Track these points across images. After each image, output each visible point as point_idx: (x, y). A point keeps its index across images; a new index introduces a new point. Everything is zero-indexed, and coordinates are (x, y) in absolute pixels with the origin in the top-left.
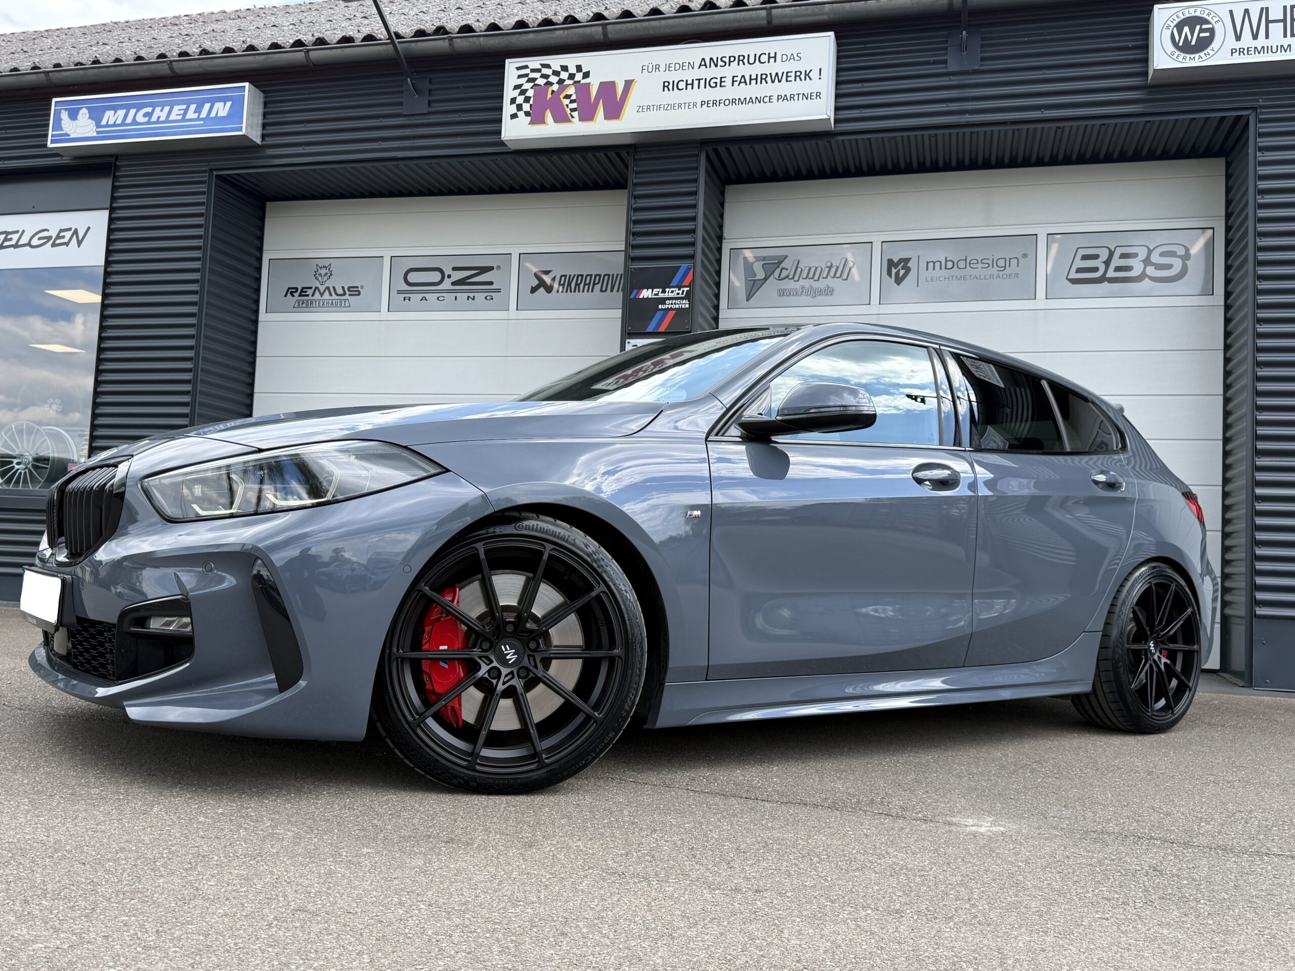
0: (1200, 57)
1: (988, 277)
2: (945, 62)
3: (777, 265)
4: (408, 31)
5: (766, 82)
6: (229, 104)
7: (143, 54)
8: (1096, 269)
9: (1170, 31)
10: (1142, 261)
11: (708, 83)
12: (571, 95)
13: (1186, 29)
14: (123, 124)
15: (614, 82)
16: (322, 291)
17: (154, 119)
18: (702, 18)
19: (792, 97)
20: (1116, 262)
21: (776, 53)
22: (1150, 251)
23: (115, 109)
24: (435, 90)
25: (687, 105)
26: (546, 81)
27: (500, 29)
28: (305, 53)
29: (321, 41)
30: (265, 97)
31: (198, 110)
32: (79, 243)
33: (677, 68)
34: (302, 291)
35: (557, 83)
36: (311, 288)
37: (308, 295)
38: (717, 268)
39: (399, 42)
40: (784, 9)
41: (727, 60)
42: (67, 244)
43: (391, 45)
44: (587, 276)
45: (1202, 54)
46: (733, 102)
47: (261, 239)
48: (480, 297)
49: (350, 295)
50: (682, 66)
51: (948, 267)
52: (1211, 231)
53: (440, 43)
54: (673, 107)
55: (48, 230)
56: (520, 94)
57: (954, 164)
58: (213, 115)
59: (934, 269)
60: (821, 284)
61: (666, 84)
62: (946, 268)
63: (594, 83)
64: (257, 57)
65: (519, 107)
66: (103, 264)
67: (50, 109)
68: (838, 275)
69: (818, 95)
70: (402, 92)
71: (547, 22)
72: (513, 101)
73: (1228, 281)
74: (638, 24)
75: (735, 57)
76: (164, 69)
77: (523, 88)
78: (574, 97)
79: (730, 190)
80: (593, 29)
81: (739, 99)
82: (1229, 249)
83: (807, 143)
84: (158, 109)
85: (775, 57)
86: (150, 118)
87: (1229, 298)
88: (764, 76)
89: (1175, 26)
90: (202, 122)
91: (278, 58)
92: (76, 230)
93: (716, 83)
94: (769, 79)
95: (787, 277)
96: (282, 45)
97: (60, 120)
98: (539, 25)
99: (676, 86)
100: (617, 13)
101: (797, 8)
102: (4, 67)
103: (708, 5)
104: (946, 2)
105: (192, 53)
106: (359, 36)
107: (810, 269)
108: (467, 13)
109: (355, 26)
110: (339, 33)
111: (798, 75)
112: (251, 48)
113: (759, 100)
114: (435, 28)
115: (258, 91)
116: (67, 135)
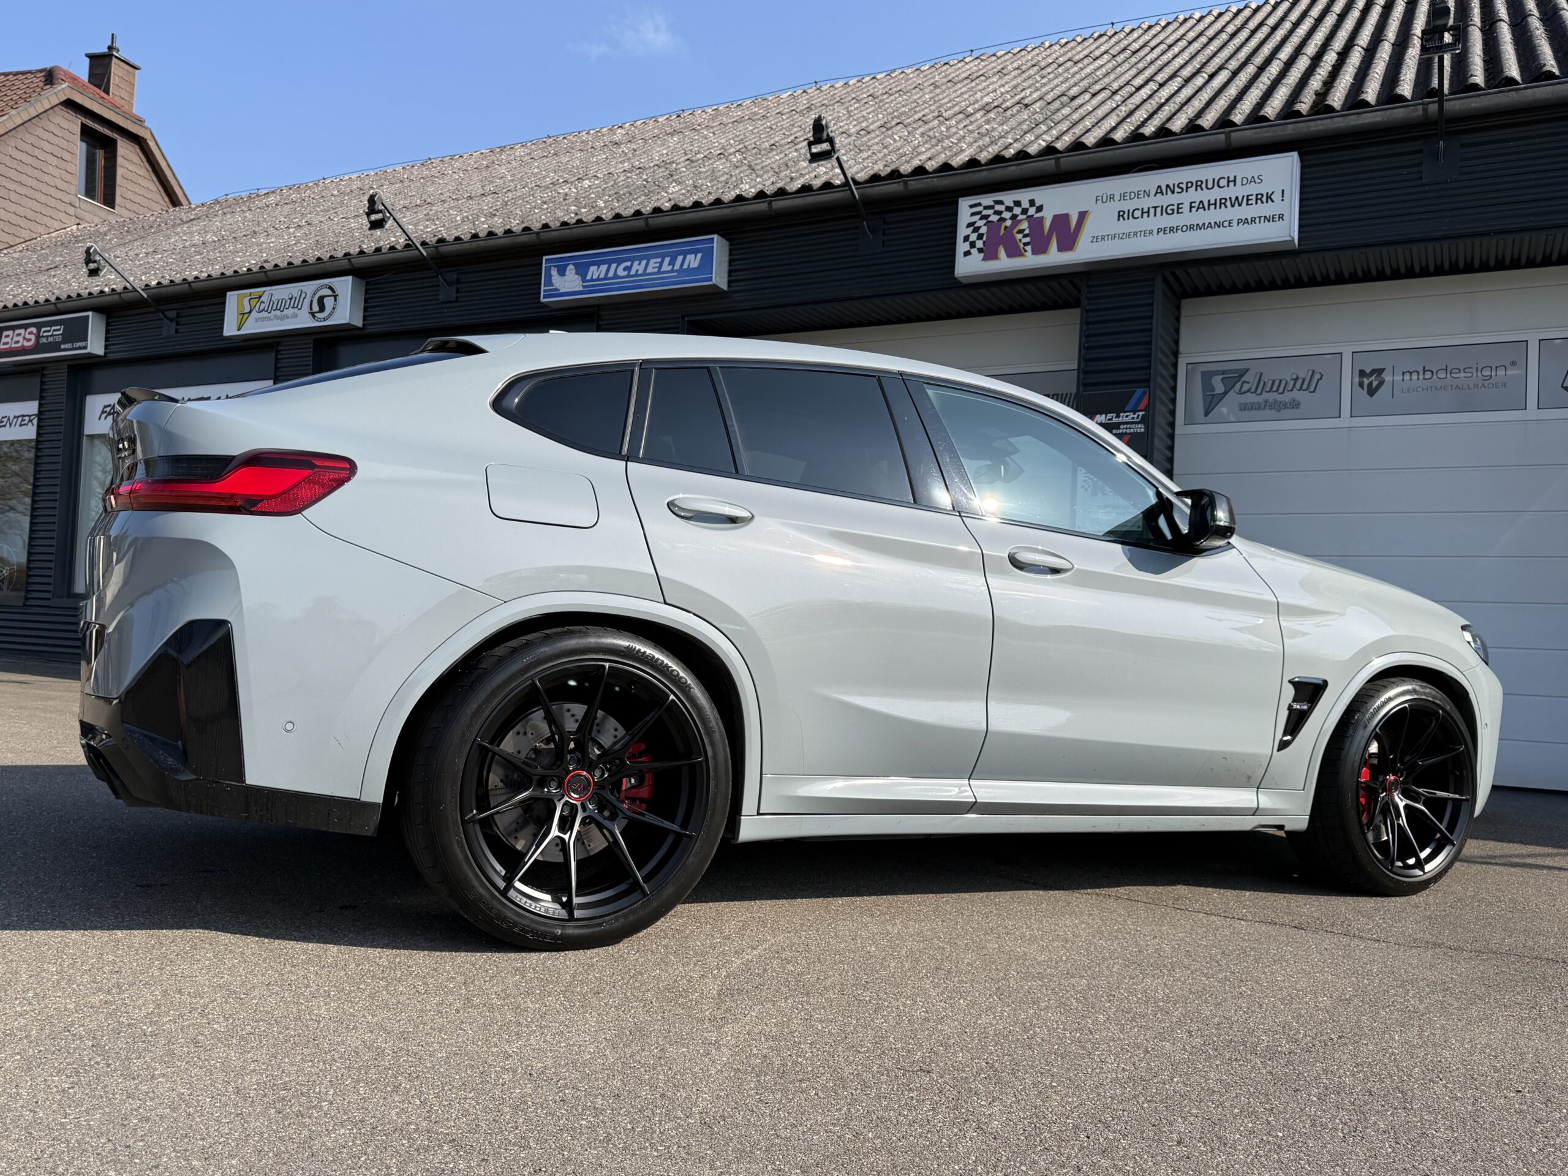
1: (1471, 386)
2: (1420, 173)
3: (1237, 379)
4: (864, 176)
5: (1226, 207)
6: (699, 255)
7: (621, 212)
11: (1165, 211)
12: (1024, 230)
14: (606, 278)
15: (1067, 215)
17: (633, 272)
18: (1158, 145)
19: (1253, 220)
21: (1235, 177)
23: (598, 264)
24: (889, 229)
25: (1142, 233)
26: (997, 217)
27: (953, 168)
28: (768, 203)
29: (781, 192)
30: (730, 245)
31: (672, 263)
33: (1132, 197)
35: (1010, 218)
38: (1173, 384)
39: (856, 189)
40: (1242, 132)
41: (1184, 186)
43: (849, 192)
46: (1191, 227)
50: (1137, 195)
51: (1426, 377)
53: (895, 186)
54: (1128, 235)
56: (973, 232)
57: (1432, 268)
58: (685, 266)
59: (1411, 379)
60: (1287, 397)
61: (1121, 213)
62: (1424, 379)
63: (1048, 215)
64: (725, 210)
65: (973, 245)
67: (541, 265)
68: (1305, 387)
69: (1281, 217)
70: (858, 233)
71: (998, 159)
72: (966, 238)
74: (1091, 156)
75: (1192, 183)
76: (639, 223)
77: (976, 225)
78: (1027, 232)
79: (1187, 305)
80: (1046, 164)
81: (1198, 225)
83: (1269, 262)
84: (636, 263)
85: (1235, 181)
86: (629, 272)
88: (1223, 201)
90: (675, 274)
91: (743, 209)
93: (1173, 210)
94: (1228, 204)
95: (1249, 390)
96: (747, 196)
97: (551, 276)
98: (990, 163)
99: (1131, 215)
100: (1068, 144)
101: (1258, 130)
102: (500, 231)
103: (1163, 132)
104: (1421, 112)
105: (665, 209)
106: (817, 183)
107: (1274, 382)
108: (919, 154)
109: (813, 175)
110: (799, 182)
111: (1259, 198)
112: (718, 201)
113: (1218, 225)
114: (889, 170)
115: (724, 241)
116: (557, 290)
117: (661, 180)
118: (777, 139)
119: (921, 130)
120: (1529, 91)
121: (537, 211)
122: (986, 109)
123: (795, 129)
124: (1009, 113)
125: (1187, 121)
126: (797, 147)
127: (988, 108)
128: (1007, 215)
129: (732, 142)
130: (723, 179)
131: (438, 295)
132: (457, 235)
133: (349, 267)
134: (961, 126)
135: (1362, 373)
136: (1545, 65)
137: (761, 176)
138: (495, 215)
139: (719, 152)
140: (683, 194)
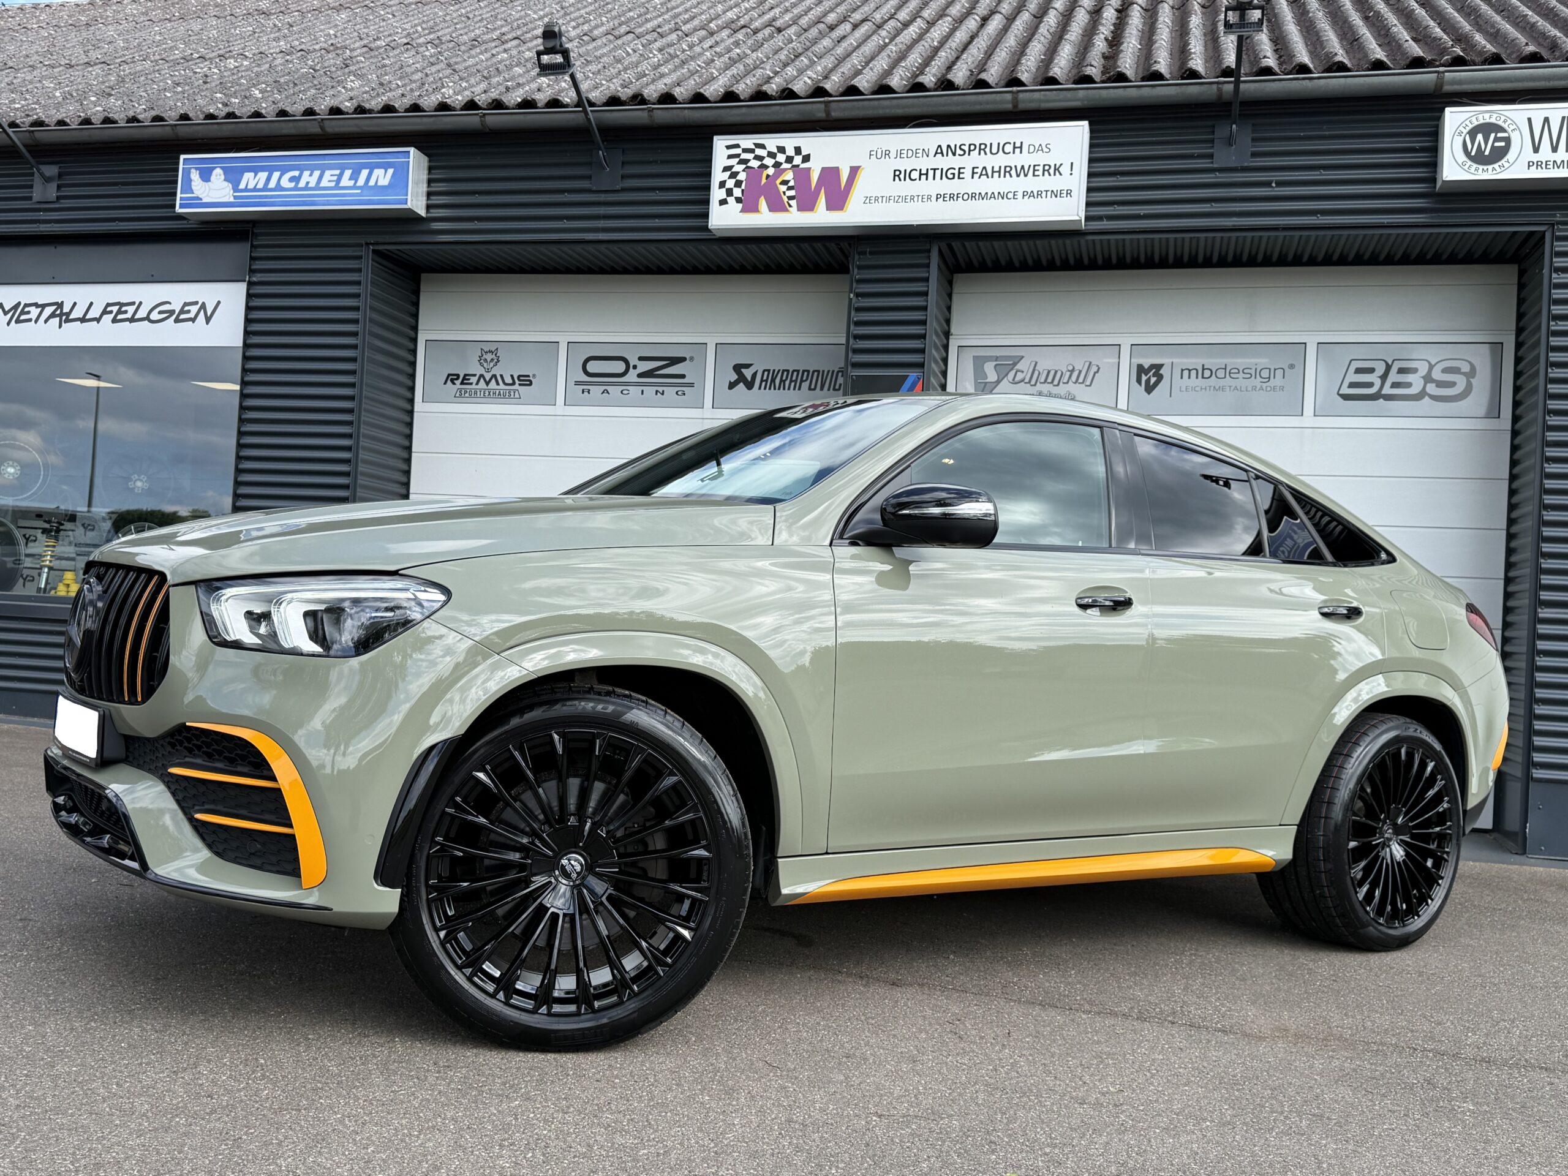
0: (1494, 169)
1: (1250, 389)
2: (1211, 156)
3: (1011, 367)
4: (601, 98)
5: (1011, 176)
6: (390, 171)
7: (286, 108)
8: (1370, 385)
9: (1462, 138)
10: (1423, 377)
11: (945, 174)
12: (789, 181)
13: (1480, 137)
14: (265, 188)
15: (837, 168)
16: (488, 380)
17: (302, 184)
18: (939, 99)
19: (1040, 194)
20: (1393, 377)
22: (1431, 367)
23: (256, 171)
24: (631, 162)
25: (920, 198)
26: (758, 163)
27: (707, 101)
28: (481, 117)
29: (497, 104)
30: (430, 161)
31: (355, 177)
32: (208, 320)
33: (909, 155)
34: (464, 379)
35: (773, 166)
36: (475, 375)
37: (471, 384)
38: (944, 368)
39: (591, 111)
40: (1030, 94)
41: (966, 148)
42: (193, 320)
43: (583, 115)
44: (794, 371)
45: (1496, 166)
46: (973, 196)
47: (416, 316)
48: (670, 391)
49: (520, 385)
50: (916, 153)
51: (1205, 376)
52: (1499, 347)
53: (638, 114)
54: (905, 199)
55: (170, 303)
56: (729, 178)
58: (372, 183)
59: (1189, 378)
61: (897, 173)
62: (1203, 377)
64: (425, 120)
65: (730, 192)
66: (241, 346)
67: (177, 166)
69: (1068, 192)
70: (590, 164)
71: (760, 95)
72: (722, 184)
73: (1516, 404)
74: (864, 104)
75: (975, 146)
76: (312, 127)
77: (733, 170)
78: (791, 183)
80: (815, 106)
81: (980, 194)
82: (1520, 368)
84: (306, 173)
85: (1021, 147)
86: (298, 183)
87: (1516, 424)
88: (1008, 169)
89: (1469, 133)
90: (359, 191)
91: (447, 122)
92: (203, 304)
93: (954, 174)
94: (1013, 172)
96: (453, 105)
97: (191, 180)
98: (752, 99)
99: (908, 175)
100: (838, 85)
101: (1047, 93)
102: (120, 117)
103: (946, 84)
104: (1215, 94)
105: (346, 110)
106: (542, 98)
108: (662, 76)
109: (534, 86)
110: (518, 93)
111: (1046, 169)
112: (415, 108)
113: (1002, 195)
114: (629, 92)
115: (422, 156)
116: (198, 198)
117: (334, 69)
118: (477, 32)
119: (658, 44)
120: (1322, 81)
121: (168, 95)
122: (733, 27)
123: (499, 23)
124: (760, 36)
125: (969, 73)
126: (506, 46)
127: (733, 26)
129: (419, 29)
130: (417, 77)
131: (32, 192)
132: (60, 118)
134: (706, 45)
135: (1141, 370)
136: (1336, 54)
137: (466, 82)
138: (110, 95)
139: (405, 41)
140: (366, 92)
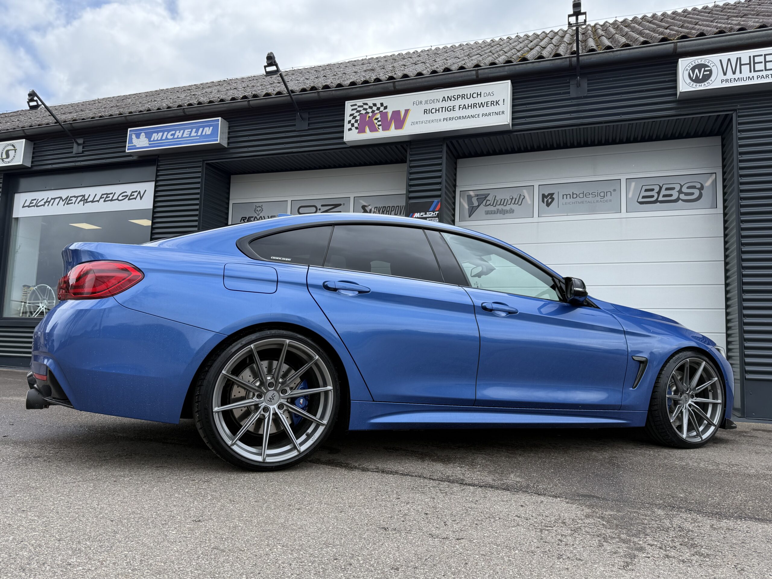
0: (705, 85)
1: (595, 202)
2: (569, 93)
3: (484, 199)
4: (297, 89)
6: (211, 128)
7: (171, 105)
8: (653, 196)
9: (688, 72)
10: (678, 191)
11: (447, 109)
12: (378, 118)
13: (697, 71)
14: (161, 139)
15: (399, 111)
16: (257, 218)
17: (176, 137)
18: (443, 76)
19: (490, 114)
20: (663, 192)
21: (481, 92)
22: (681, 186)
23: (157, 132)
24: (312, 117)
25: (436, 120)
26: (365, 111)
27: (343, 86)
28: (248, 102)
29: (255, 96)
30: (229, 124)
31: (197, 132)
32: (141, 198)
33: (431, 103)
34: (248, 219)
35: (371, 112)
36: (253, 217)
37: (251, 221)
38: (454, 201)
39: (293, 95)
40: (484, 70)
41: (456, 97)
42: (135, 199)
43: (289, 97)
44: (388, 207)
45: (706, 83)
46: (460, 118)
47: (229, 193)
50: (433, 101)
52: (715, 174)
53: (313, 94)
54: (429, 122)
55: (126, 192)
56: (352, 119)
57: (576, 144)
58: (204, 134)
59: (567, 198)
60: (508, 208)
61: (426, 111)
62: (573, 198)
63: (390, 111)
64: (225, 105)
65: (353, 125)
66: (152, 208)
67: (127, 134)
68: (516, 203)
69: (503, 112)
70: (295, 119)
71: (365, 82)
72: (349, 122)
73: (725, 201)
74: (411, 81)
75: (460, 95)
76: (180, 112)
77: (354, 115)
78: (379, 119)
79: (459, 161)
80: (389, 84)
81: (463, 116)
82: (725, 184)
83: (498, 137)
84: (178, 132)
85: (480, 94)
86: (174, 136)
87: (726, 209)
88: (475, 105)
89: (691, 69)
90: (198, 138)
91: (235, 105)
92: (140, 191)
93: (451, 109)
94: (477, 106)
95: (490, 204)
96: (237, 98)
97: (132, 139)
98: (362, 84)
99: (431, 111)
100: (400, 76)
101: (491, 69)
102: (106, 115)
103: (447, 70)
104: (568, 63)
105: (194, 104)
106: (274, 93)
107: (501, 200)
109: (272, 89)
110: (265, 92)
111: (492, 103)
112: (222, 100)
113: (473, 116)
114: (310, 87)
115: (225, 121)
116: (135, 146)
128: (369, 110)
131: (73, 150)
132: (83, 118)
133: (23, 134)
135: (543, 196)
